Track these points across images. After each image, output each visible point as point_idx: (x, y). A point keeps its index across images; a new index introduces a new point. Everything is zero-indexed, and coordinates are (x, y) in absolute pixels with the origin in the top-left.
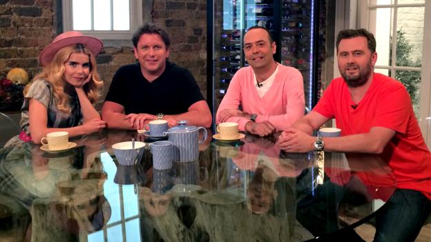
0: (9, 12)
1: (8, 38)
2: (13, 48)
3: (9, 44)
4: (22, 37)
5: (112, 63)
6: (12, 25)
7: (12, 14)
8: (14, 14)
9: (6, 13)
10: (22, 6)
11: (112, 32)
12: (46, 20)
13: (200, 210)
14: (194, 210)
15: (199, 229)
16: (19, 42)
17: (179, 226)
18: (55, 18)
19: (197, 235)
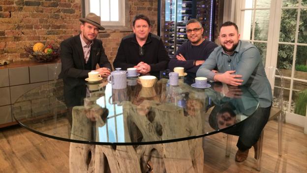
0: (59, 11)
1: (58, 25)
2: (61, 29)
3: (59, 27)
4: (65, 24)
5: (110, 38)
6: (60, 18)
7: (60, 12)
8: (61, 12)
9: (57, 12)
10: (65, 8)
11: (110, 22)
12: (77, 15)
13: (157, 113)
14: (154, 113)
15: (157, 123)
16: (64, 27)
17: (147, 122)
18: (82, 15)
19: (156, 126)
